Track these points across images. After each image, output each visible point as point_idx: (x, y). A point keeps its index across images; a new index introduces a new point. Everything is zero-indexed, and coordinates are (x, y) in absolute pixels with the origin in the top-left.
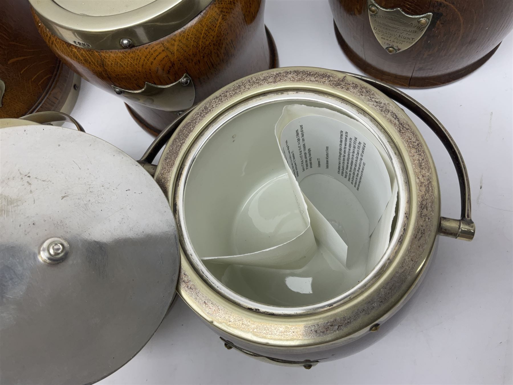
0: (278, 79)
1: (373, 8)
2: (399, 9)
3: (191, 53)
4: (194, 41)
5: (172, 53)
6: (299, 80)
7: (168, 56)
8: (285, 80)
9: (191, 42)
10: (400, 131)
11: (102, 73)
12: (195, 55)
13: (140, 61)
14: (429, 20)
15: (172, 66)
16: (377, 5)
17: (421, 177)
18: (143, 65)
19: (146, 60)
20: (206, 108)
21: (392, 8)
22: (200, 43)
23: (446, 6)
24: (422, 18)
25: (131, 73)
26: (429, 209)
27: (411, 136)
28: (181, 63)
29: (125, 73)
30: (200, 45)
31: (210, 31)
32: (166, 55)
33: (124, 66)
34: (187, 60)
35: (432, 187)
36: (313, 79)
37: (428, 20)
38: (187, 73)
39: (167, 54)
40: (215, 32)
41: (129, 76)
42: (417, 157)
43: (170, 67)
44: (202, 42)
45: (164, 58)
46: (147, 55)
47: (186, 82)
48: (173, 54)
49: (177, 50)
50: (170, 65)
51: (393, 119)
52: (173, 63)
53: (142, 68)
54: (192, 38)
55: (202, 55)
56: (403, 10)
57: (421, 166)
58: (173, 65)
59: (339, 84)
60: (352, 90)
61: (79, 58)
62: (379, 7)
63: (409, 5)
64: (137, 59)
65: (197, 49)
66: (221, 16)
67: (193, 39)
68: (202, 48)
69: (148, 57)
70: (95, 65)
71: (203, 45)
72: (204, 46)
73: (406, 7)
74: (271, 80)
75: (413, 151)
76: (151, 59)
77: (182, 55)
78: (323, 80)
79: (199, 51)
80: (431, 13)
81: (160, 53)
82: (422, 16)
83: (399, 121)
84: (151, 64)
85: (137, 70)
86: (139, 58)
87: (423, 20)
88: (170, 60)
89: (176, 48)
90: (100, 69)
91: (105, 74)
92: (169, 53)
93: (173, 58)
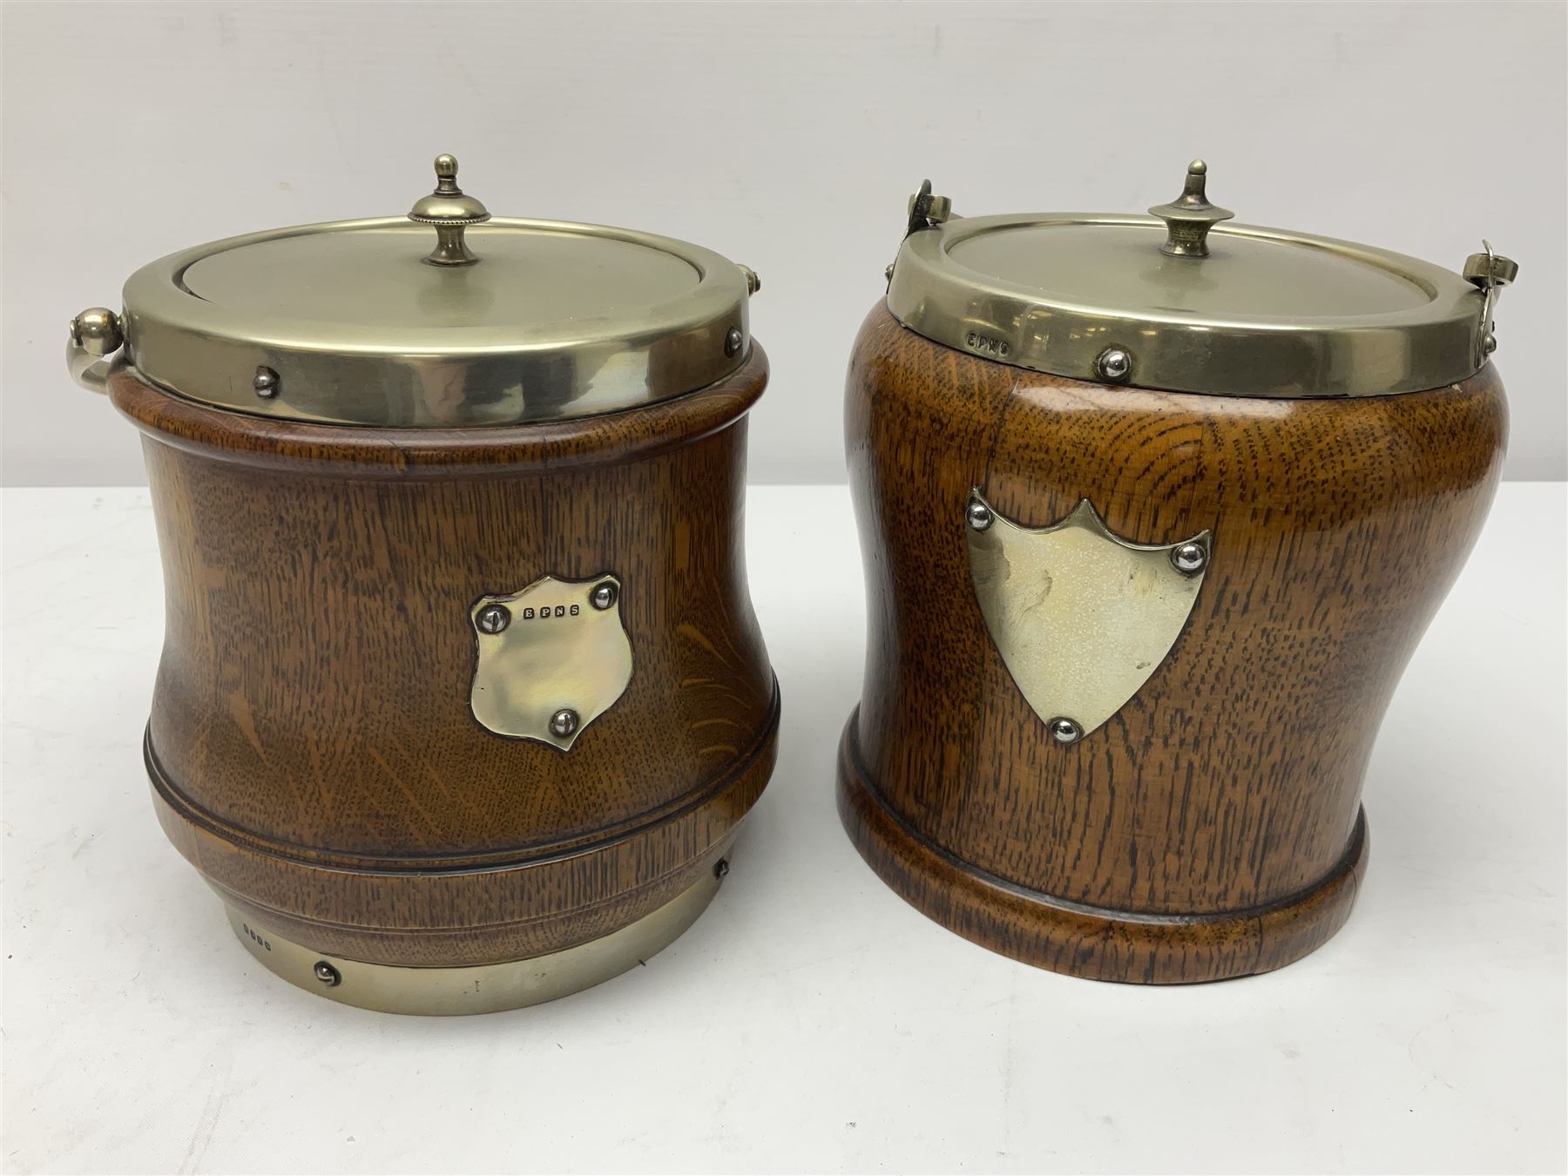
3: (1264, 472)
4: (1292, 444)
5: (1216, 441)
7: (1202, 444)
9: (1283, 443)
11: (983, 430)
12: (1271, 484)
13: (1117, 423)
15: (1195, 479)
18: (1116, 438)
22: (1304, 463)
25: (1069, 448)
28: (1220, 486)
29: (1052, 444)
30: (1302, 467)
31: (1346, 449)
32: (1200, 438)
34: (1243, 487)
38: (1214, 534)
39: (1202, 437)
40: (1355, 461)
41: (1056, 458)
43: (1184, 480)
44: (1311, 462)
45: (1188, 442)
47: (1192, 562)
48: (1219, 444)
49: (1234, 441)
50: (1191, 474)
52: (1201, 470)
53: (1111, 445)
54: (1292, 436)
55: (1287, 499)
58: (1200, 474)
65: (1287, 473)
66: (1388, 438)
67: (1294, 439)
68: (1299, 478)
71: (1308, 471)
72: (1310, 478)
76: (1151, 432)
77: (1239, 462)
79: (1288, 483)
81: (1184, 426)
84: (1143, 444)
85: (1094, 444)
88: (1199, 458)
89: (1234, 434)
90: (985, 419)
91: (990, 439)
92: (1208, 437)
93: (1211, 458)
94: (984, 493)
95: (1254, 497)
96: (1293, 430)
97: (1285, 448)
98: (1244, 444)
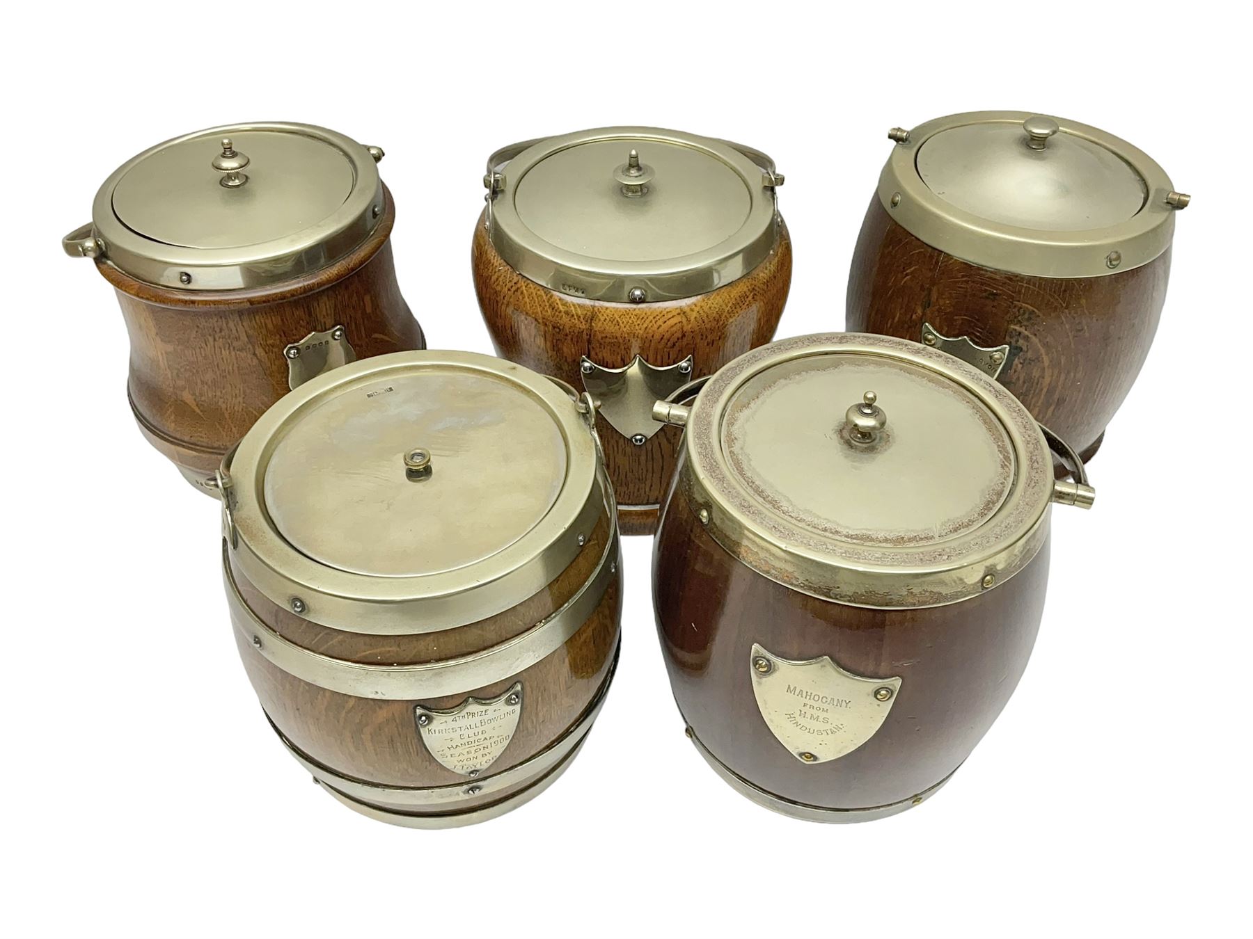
0: (845, 340)
1: (930, 337)
2: (965, 337)
3: (708, 326)
6: (871, 344)
7: (682, 323)
8: (854, 343)
10: (997, 397)
11: (583, 332)
12: (712, 331)
13: (644, 322)
14: (1004, 354)
15: (682, 337)
16: (935, 333)
17: (1027, 436)
18: (646, 328)
19: (654, 322)
20: (754, 356)
21: (957, 336)
22: (723, 318)
23: (1027, 338)
24: (996, 351)
25: (626, 336)
26: (1040, 463)
27: (1010, 402)
28: (692, 337)
29: (618, 335)
31: (738, 306)
33: (621, 324)
34: (702, 335)
35: (1040, 445)
36: (887, 344)
37: (1003, 356)
38: (693, 355)
39: (681, 320)
41: (621, 341)
42: (1019, 419)
43: (678, 339)
44: (726, 316)
45: (676, 324)
46: (657, 315)
47: (687, 369)
50: (680, 336)
51: (987, 387)
52: (684, 333)
53: (644, 332)
55: (719, 334)
56: (972, 340)
57: (1025, 427)
58: (684, 335)
59: (919, 353)
60: (936, 358)
61: (558, 308)
62: (938, 335)
63: (978, 332)
64: (643, 318)
67: (717, 310)
69: (658, 317)
70: (579, 320)
73: (975, 335)
74: (835, 340)
75: (1014, 414)
76: (660, 322)
77: (698, 326)
78: (900, 347)
80: (1007, 346)
81: (673, 317)
82: (995, 349)
83: (994, 388)
84: (658, 328)
85: (637, 333)
86: (645, 318)
87: (997, 355)
88: (682, 329)
89: (695, 314)
90: (583, 326)
91: (587, 335)
92: (684, 320)
93: (687, 328)
94: (588, 357)
95: (706, 337)
96: (716, 306)
97: (714, 315)
98: (699, 318)
